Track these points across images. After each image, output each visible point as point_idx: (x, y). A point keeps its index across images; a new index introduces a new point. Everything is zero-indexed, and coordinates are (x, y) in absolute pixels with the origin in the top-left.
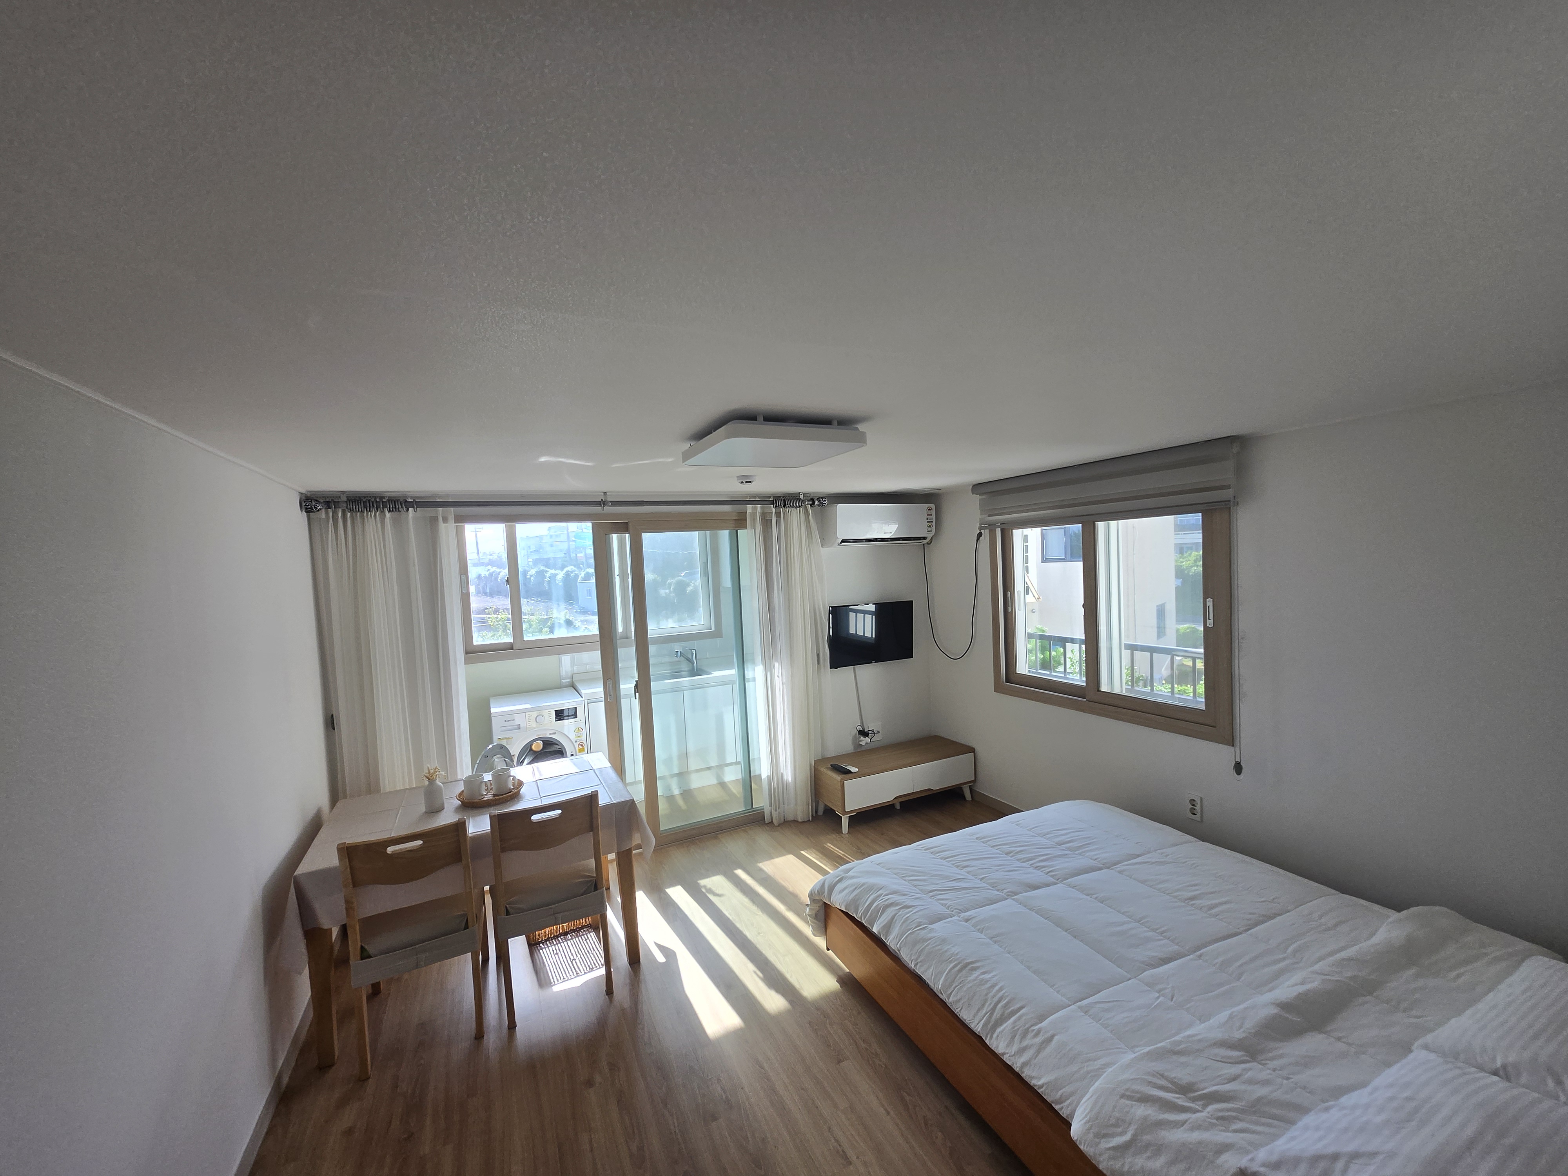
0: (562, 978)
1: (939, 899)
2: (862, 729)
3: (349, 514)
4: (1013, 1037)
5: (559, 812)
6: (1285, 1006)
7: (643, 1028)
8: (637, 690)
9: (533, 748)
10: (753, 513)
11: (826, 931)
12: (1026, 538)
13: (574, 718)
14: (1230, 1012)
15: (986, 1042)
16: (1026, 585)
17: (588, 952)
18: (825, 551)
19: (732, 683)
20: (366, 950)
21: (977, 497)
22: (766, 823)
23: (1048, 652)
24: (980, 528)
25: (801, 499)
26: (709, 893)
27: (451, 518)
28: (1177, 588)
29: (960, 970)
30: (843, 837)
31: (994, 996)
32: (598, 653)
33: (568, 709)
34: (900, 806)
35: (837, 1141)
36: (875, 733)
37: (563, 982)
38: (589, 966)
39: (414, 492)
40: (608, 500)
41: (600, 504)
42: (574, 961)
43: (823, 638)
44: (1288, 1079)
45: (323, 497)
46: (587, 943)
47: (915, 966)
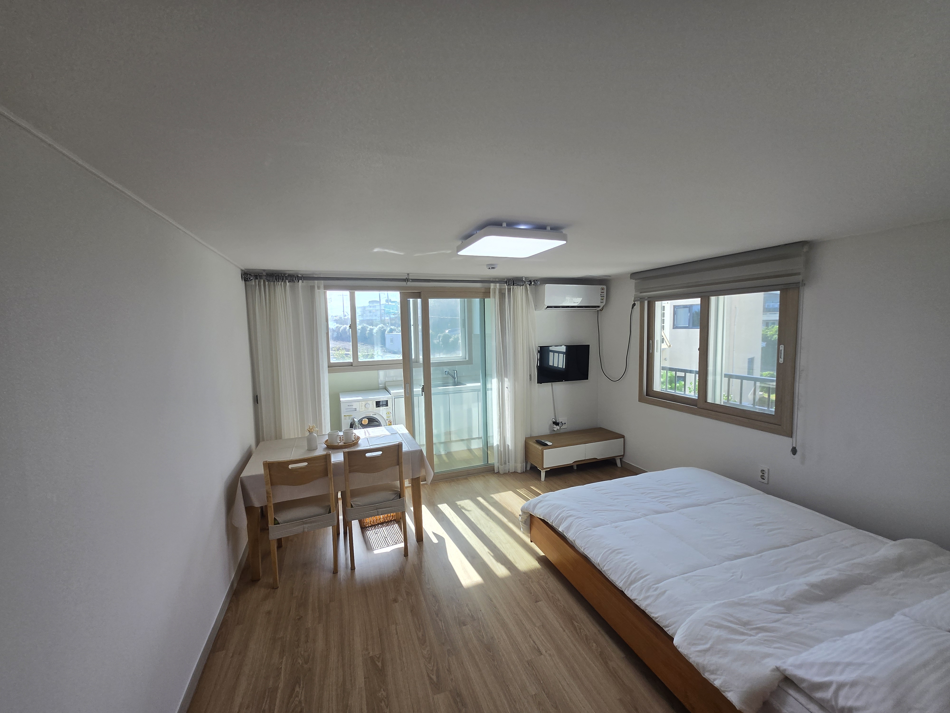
0: (380, 546)
1: (599, 515)
2: (555, 421)
3: (267, 283)
4: (642, 590)
5: (381, 452)
6: (813, 586)
7: (425, 575)
8: (424, 391)
9: (363, 422)
10: (494, 288)
11: (531, 531)
12: (663, 308)
13: (386, 406)
14: (777, 586)
15: (625, 593)
16: (662, 338)
17: (394, 534)
18: (537, 313)
19: (478, 390)
20: (277, 520)
21: (633, 281)
22: (495, 472)
23: (674, 384)
24: (634, 301)
25: (523, 281)
26: (463, 509)
27: (322, 286)
28: (762, 348)
29: (611, 553)
30: (541, 483)
31: (631, 568)
32: (402, 370)
33: (383, 401)
34: (577, 468)
35: (534, 642)
36: (563, 424)
37: (380, 548)
38: (394, 541)
39: (303, 271)
40: (410, 278)
41: (406, 281)
42: (386, 538)
43: (534, 366)
44: (811, 624)
45: (253, 273)
46: (393, 529)
47: (583, 550)
